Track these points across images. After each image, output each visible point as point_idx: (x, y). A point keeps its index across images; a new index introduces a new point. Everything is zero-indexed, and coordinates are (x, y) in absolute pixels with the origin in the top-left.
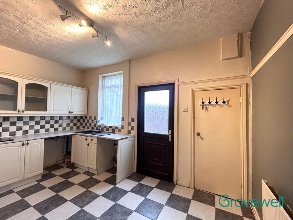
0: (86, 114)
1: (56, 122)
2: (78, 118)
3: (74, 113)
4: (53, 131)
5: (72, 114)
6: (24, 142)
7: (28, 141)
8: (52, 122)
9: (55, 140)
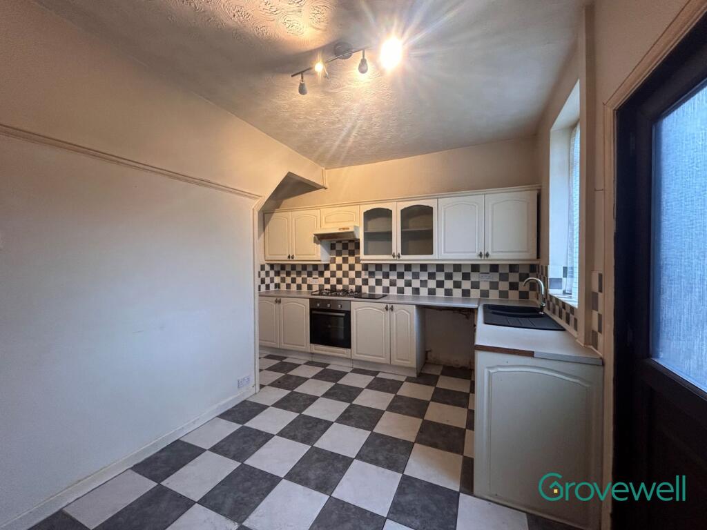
0: (534, 260)
1: (466, 276)
2: (501, 271)
3: (493, 256)
4: (460, 296)
5: (486, 260)
6: (389, 305)
7: (394, 305)
8: (458, 277)
9: (465, 316)
